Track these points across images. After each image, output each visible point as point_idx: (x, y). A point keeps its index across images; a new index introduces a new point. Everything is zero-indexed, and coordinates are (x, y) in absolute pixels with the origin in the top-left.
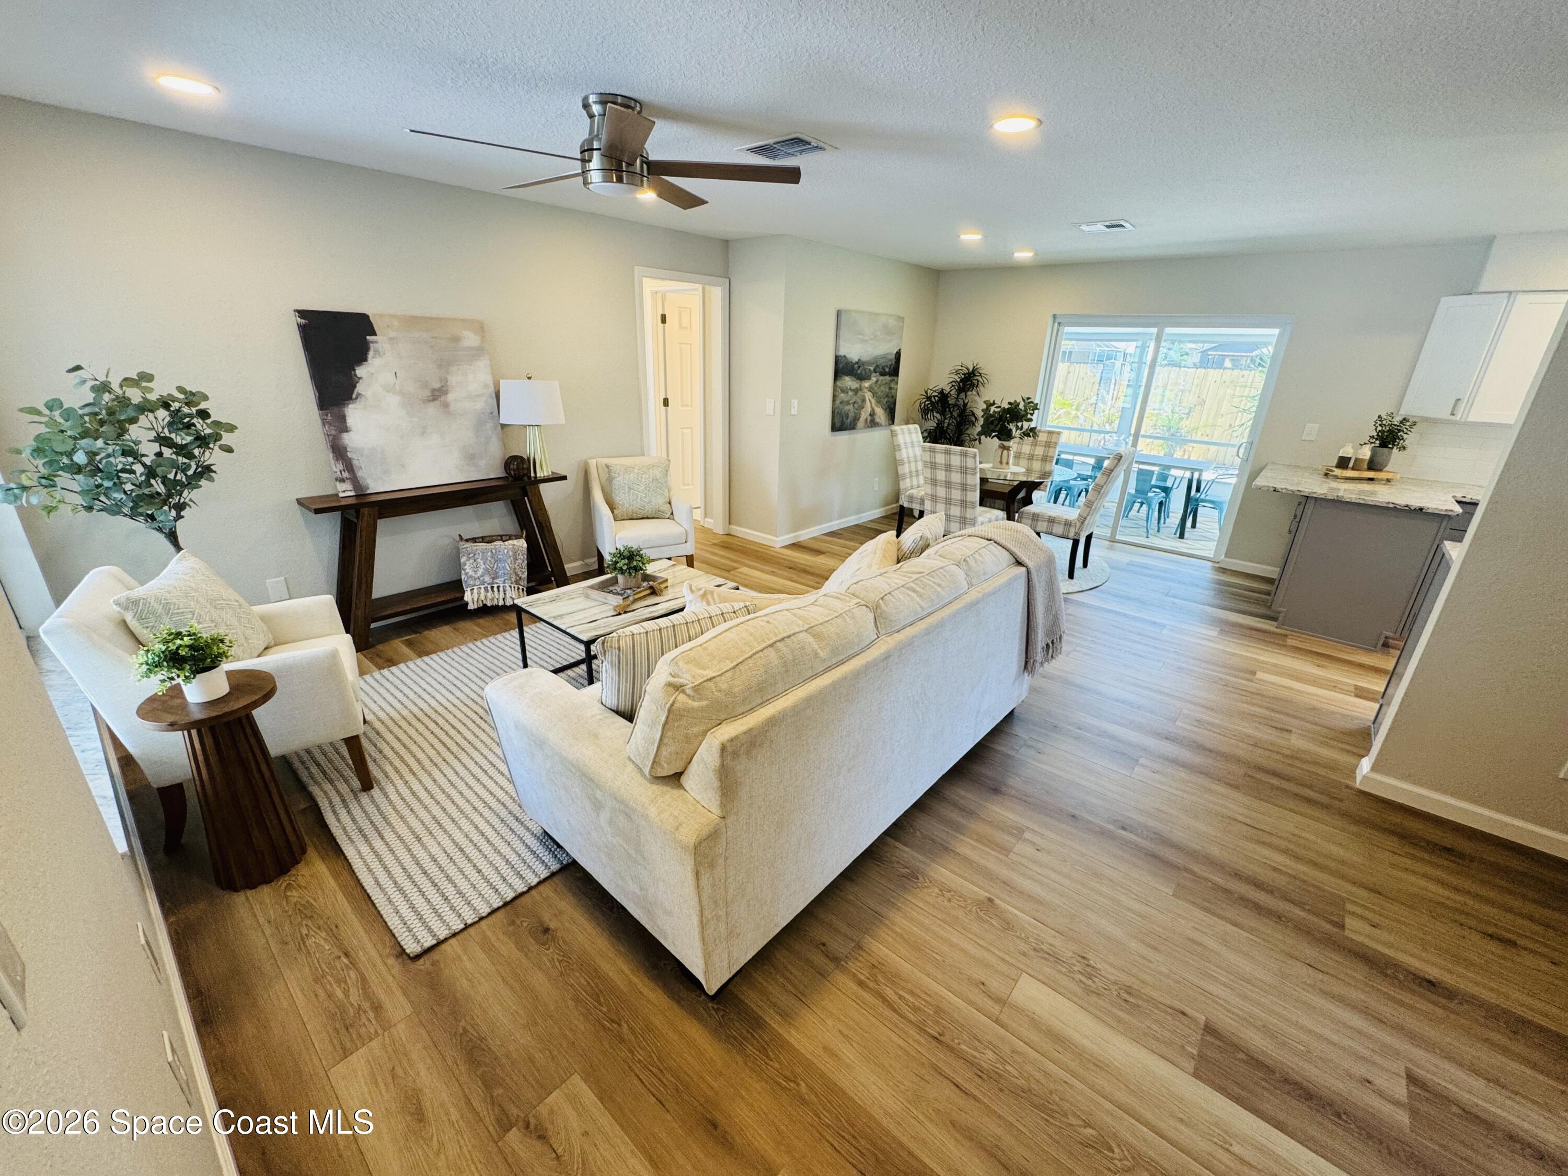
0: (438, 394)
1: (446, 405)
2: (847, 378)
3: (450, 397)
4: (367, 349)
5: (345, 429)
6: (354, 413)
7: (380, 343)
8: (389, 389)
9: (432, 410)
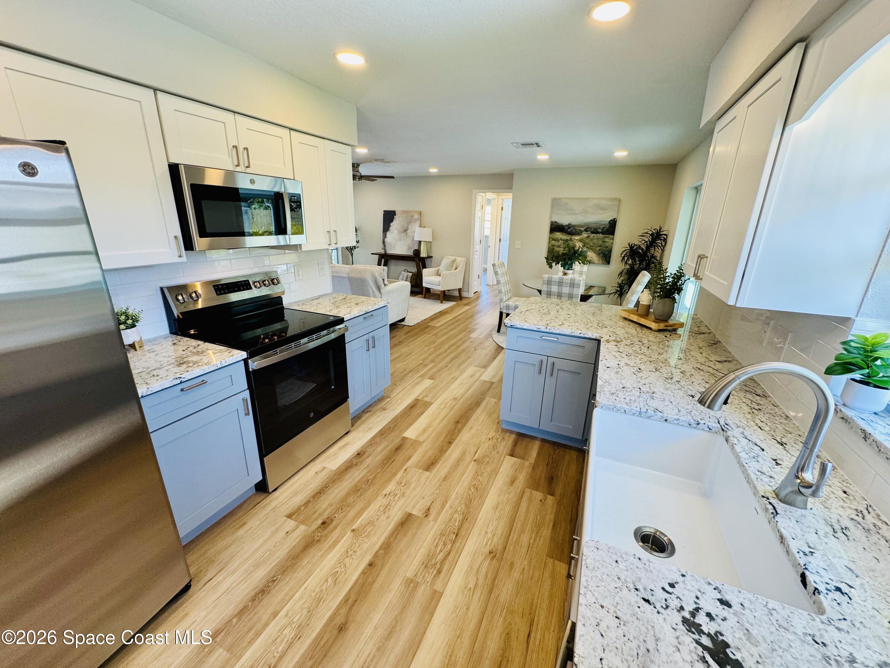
0: (405, 231)
1: (407, 234)
2: (558, 233)
3: (408, 232)
4: (393, 219)
5: (386, 237)
6: (388, 234)
7: (396, 217)
8: (396, 228)
9: (404, 234)
